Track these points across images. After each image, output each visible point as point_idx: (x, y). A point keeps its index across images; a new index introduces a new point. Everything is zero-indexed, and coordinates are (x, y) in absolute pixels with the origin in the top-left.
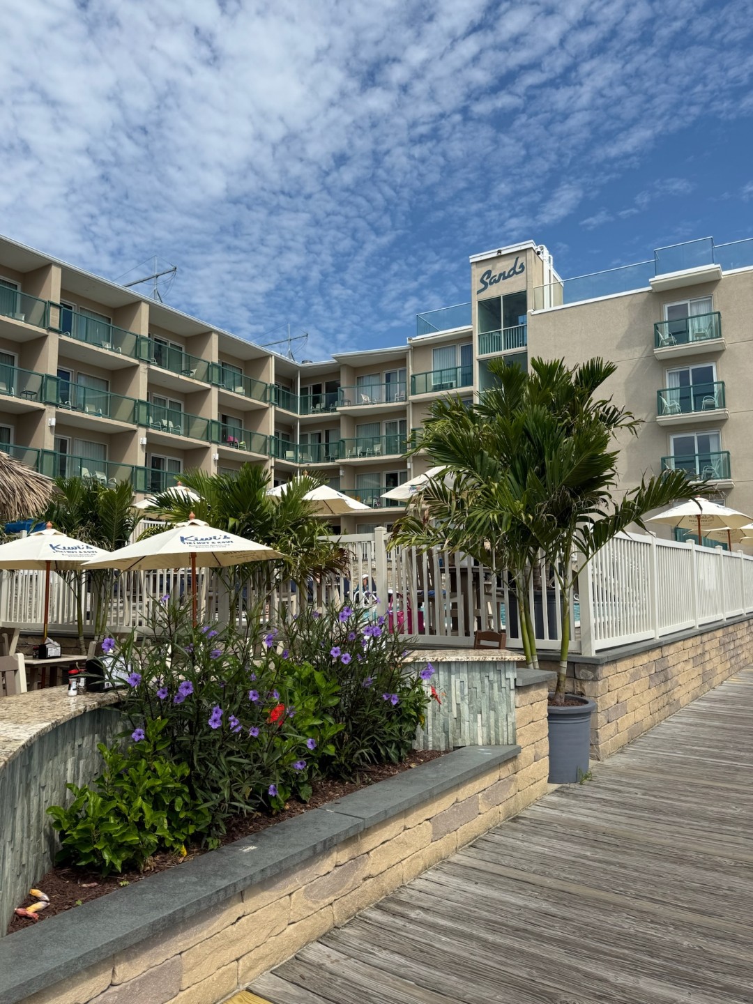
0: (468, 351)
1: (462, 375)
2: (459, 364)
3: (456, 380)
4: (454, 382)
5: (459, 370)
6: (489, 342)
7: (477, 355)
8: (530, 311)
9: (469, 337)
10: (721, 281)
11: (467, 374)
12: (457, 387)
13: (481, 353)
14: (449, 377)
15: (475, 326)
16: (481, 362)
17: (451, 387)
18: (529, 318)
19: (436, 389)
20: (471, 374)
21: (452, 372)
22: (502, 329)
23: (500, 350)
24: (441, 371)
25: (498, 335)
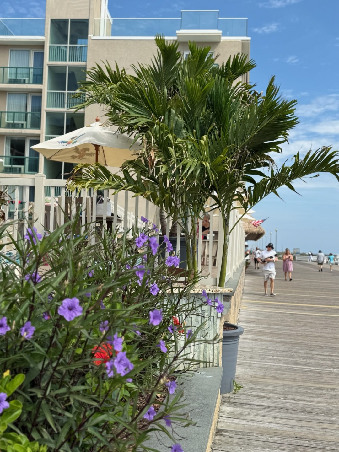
0: (40, 57)
1: (34, 75)
2: (32, 65)
3: (29, 77)
4: (27, 79)
5: (32, 70)
6: (57, 54)
7: (47, 61)
8: (90, 35)
9: (41, 45)
10: (220, 44)
11: (37, 75)
12: (29, 83)
13: (50, 60)
14: (23, 74)
15: (47, 38)
16: (51, 68)
17: (24, 82)
18: (89, 41)
19: (11, 81)
20: (41, 75)
21: (26, 71)
22: (68, 45)
23: (66, 60)
24: (17, 68)
25: (65, 49)
